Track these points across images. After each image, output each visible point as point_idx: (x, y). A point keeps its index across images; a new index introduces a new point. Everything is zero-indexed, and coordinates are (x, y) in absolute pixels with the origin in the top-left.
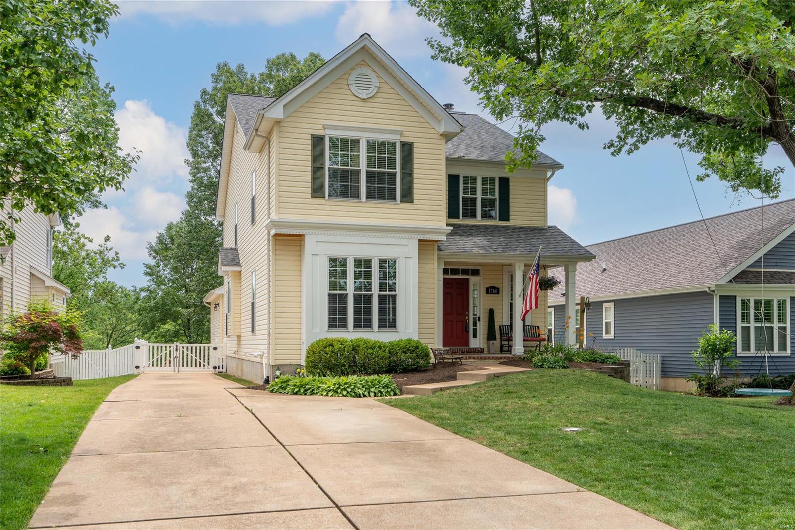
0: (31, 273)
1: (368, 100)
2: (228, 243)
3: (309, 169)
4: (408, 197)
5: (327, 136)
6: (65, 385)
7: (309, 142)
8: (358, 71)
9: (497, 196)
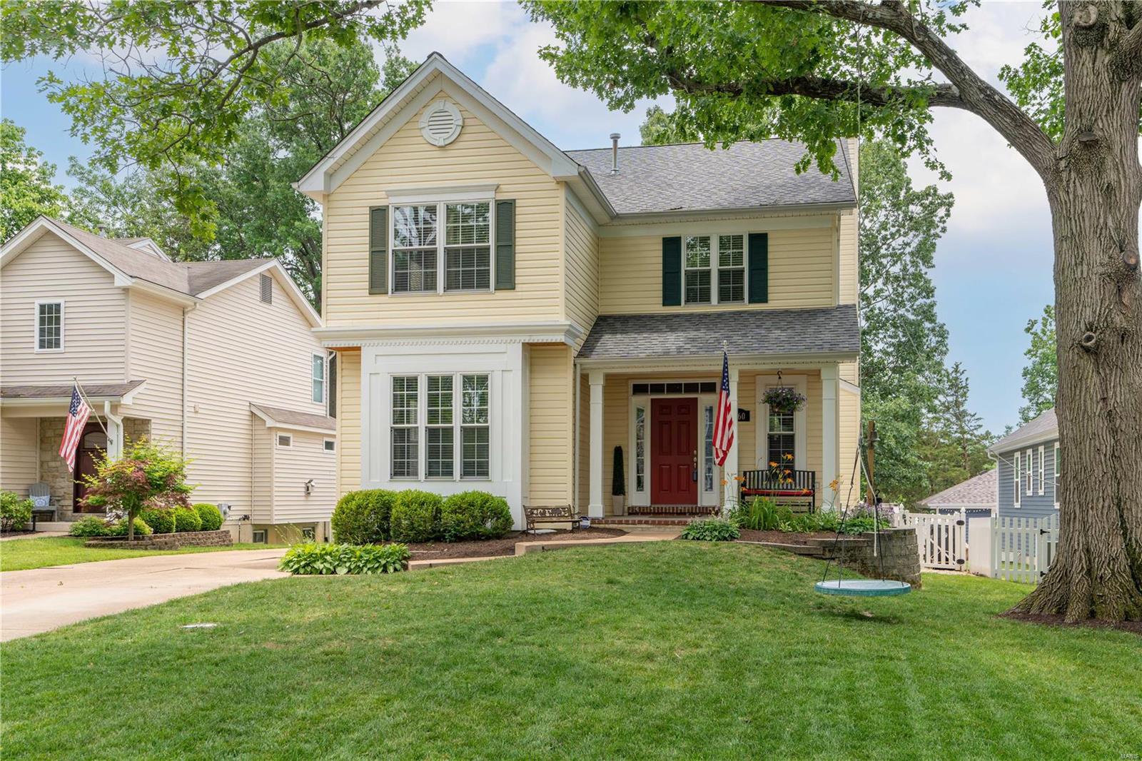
1: (447, 148)
3: (367, 255)
4: (507, 281)
5: (390, 206)
7: (367, 217)
8: (438, 105)
9: (745, 265)
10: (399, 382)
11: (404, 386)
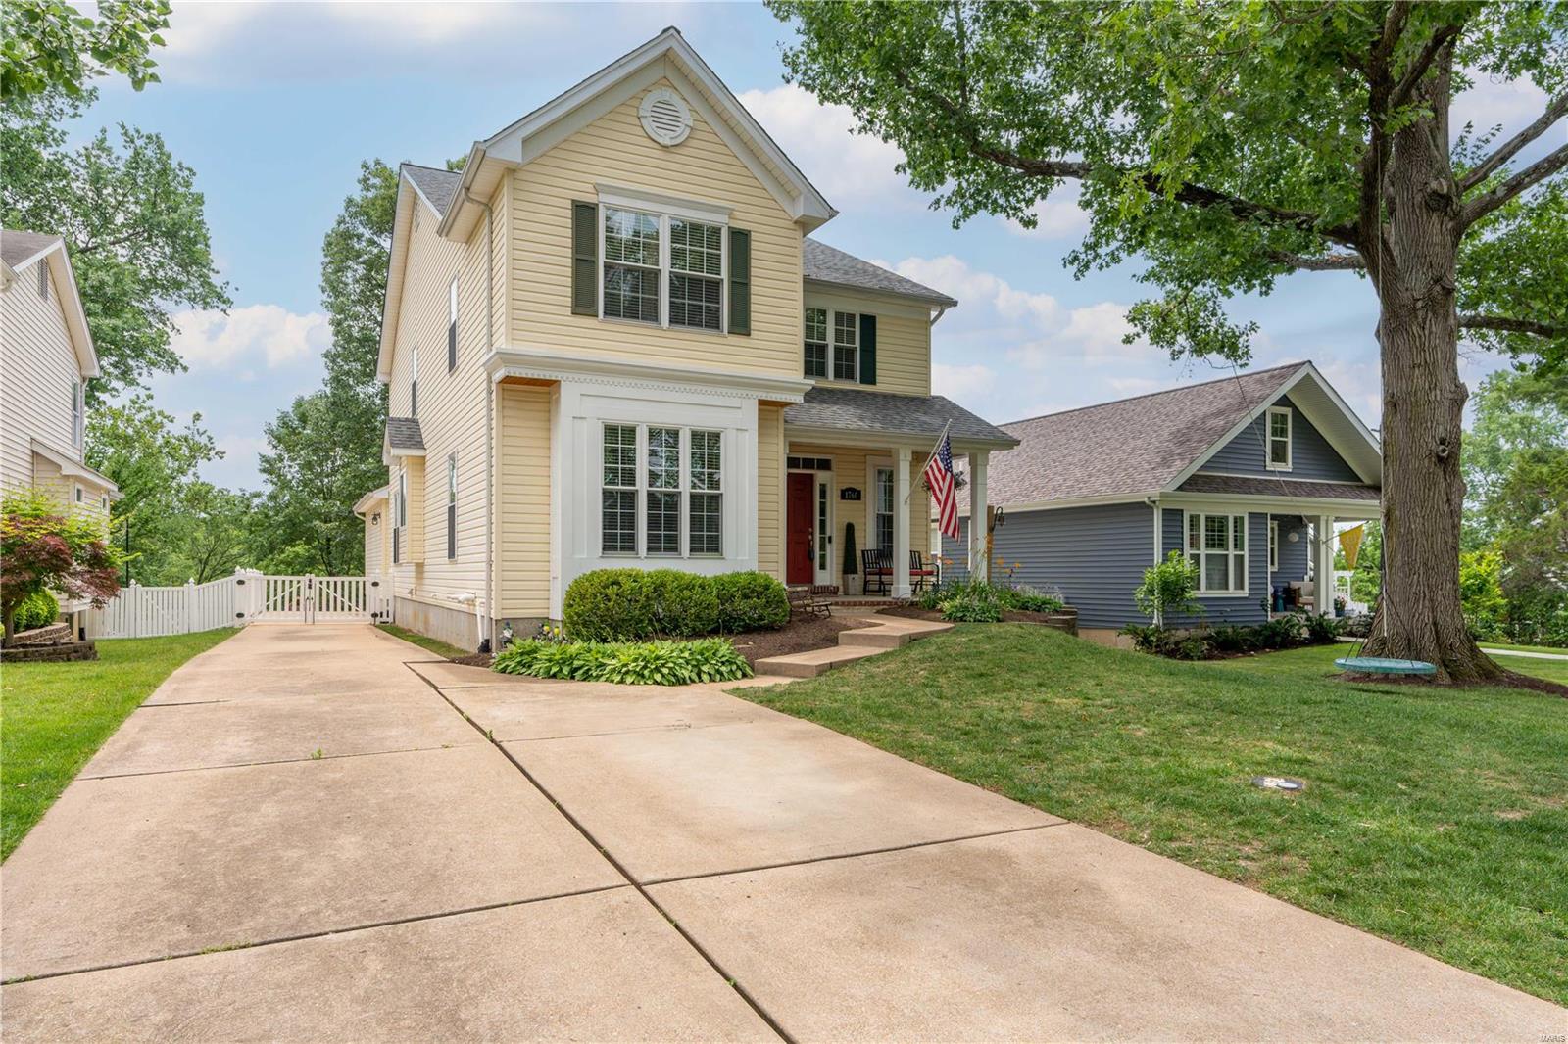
0: (33, 451)
1: (673, 149)
2: (399, 408)
3: (569, 262)
4: (741, 325)
5: (600, 205)
6: (78, 659)
7: (569, 213)
8: (657, 95)
9: (857, 344)
10: (611, 431)
11: (618, 440)
